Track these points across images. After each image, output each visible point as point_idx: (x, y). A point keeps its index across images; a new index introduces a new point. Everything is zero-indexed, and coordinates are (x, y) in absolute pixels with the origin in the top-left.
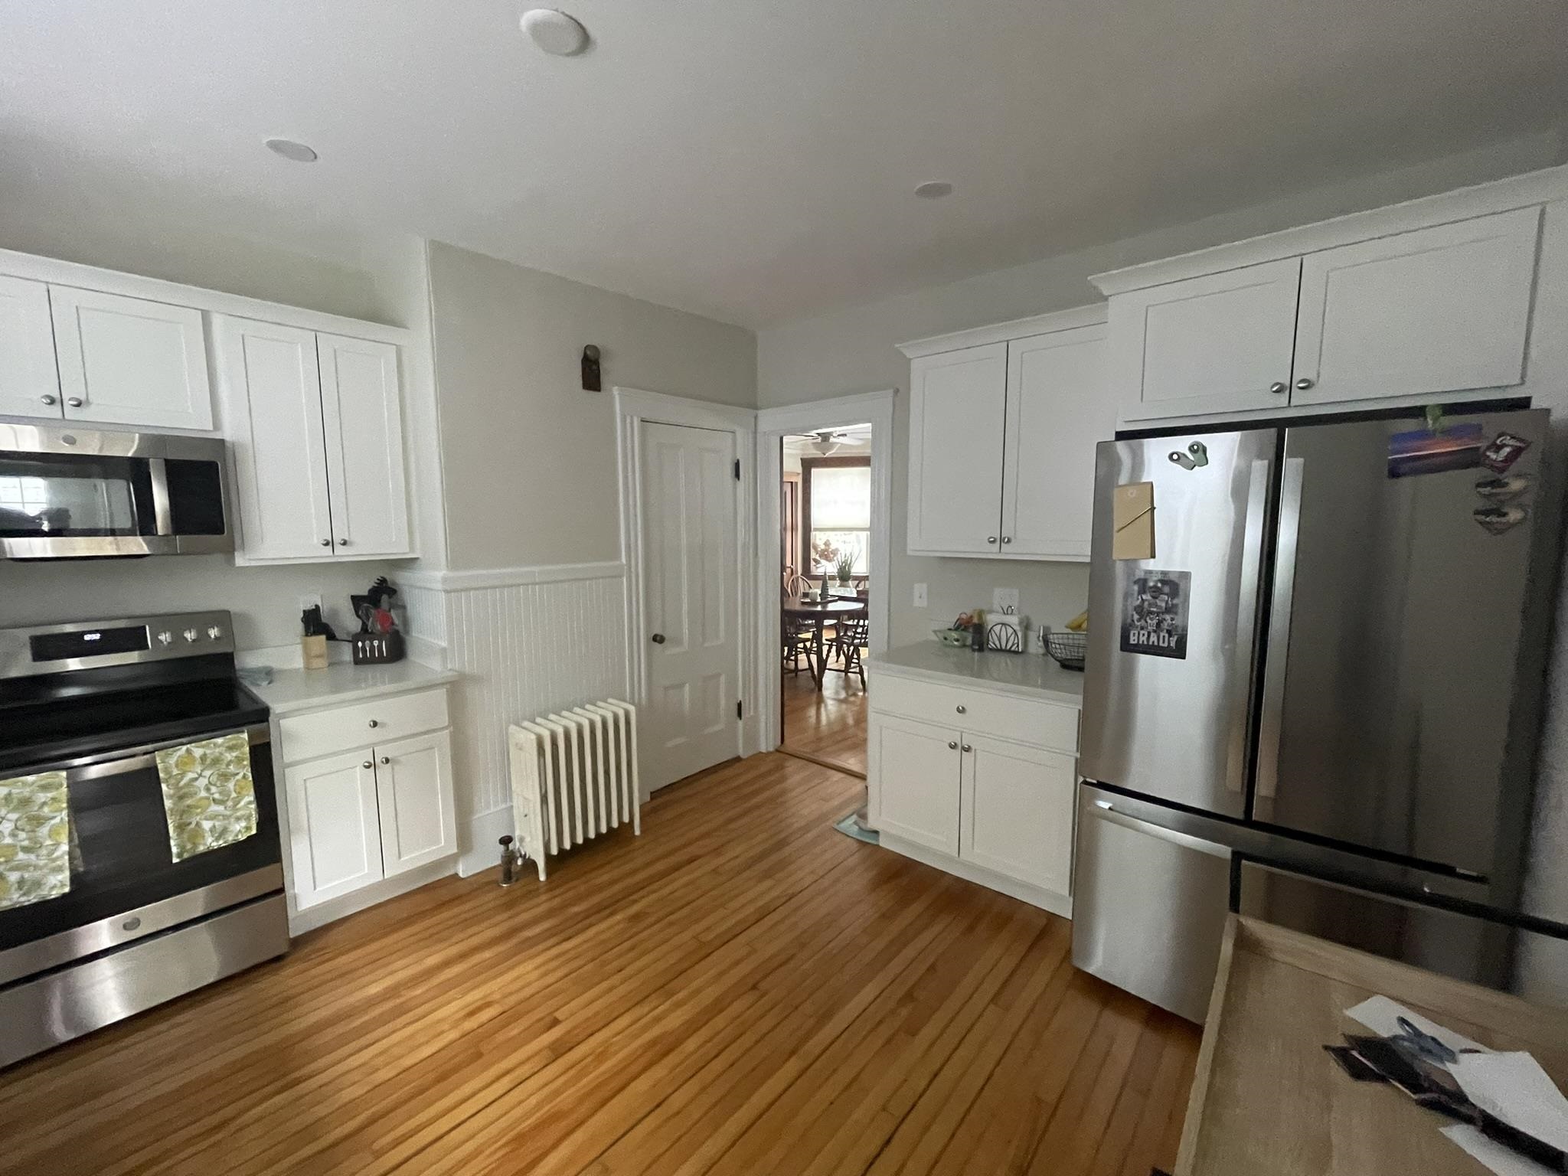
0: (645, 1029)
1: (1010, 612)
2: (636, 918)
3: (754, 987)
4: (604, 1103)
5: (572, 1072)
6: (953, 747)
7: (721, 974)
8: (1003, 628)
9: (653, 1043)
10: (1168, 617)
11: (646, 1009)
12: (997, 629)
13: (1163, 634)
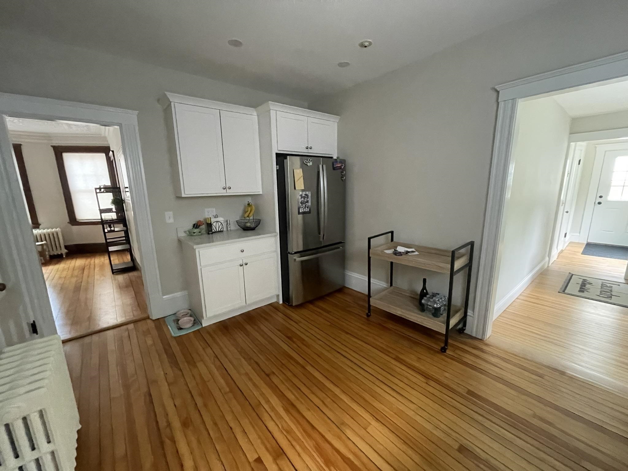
0: (277, 413)
1: (217, 217)
2: (186, 424)
3: (268, 375)
4: (313, 427)
5: (294, 443)
6: (241, 265)
7: (255, 385)
8: (217, 223)
9: (287, 411)
10: (307, 204)
11: (266, 414)
12: (214, 224)
13: (307, 208)
